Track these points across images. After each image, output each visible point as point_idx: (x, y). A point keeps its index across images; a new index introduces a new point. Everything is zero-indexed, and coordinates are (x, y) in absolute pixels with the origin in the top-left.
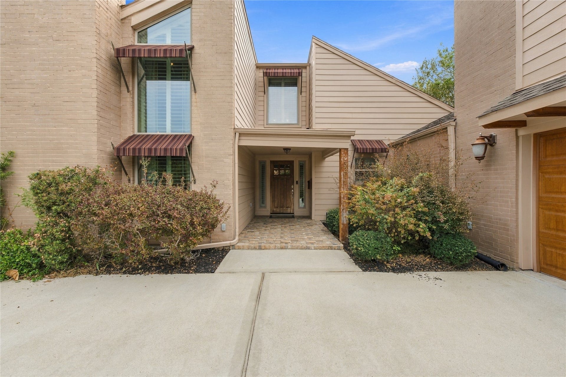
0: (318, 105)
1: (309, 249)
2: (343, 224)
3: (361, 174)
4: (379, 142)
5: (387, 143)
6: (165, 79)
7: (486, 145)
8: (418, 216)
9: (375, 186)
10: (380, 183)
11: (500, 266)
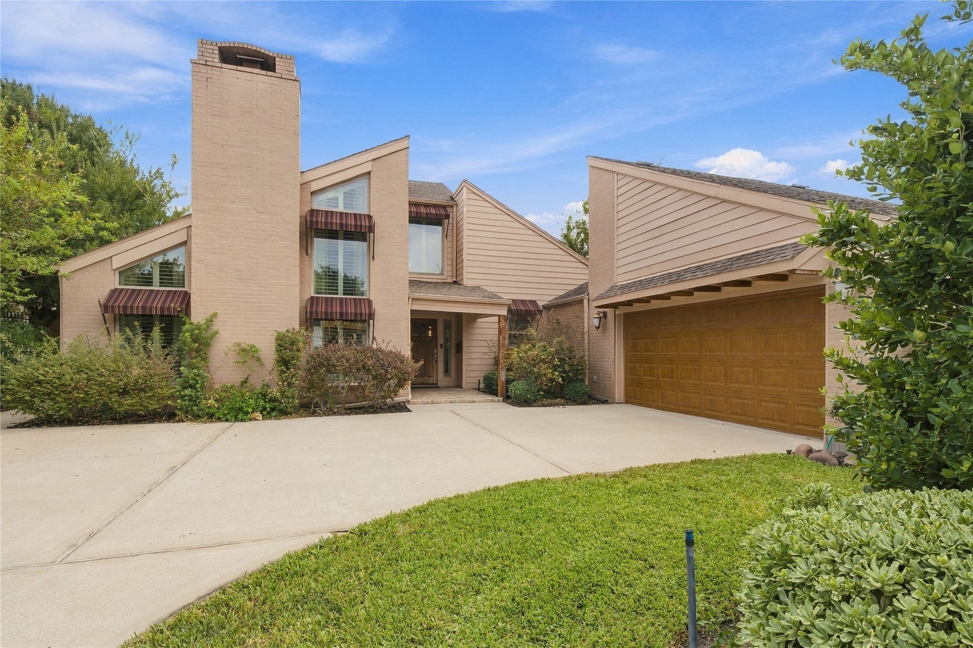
0: (470, 257)
1: (474, 402)
2: (502, 381)
3: (515, 336)
4: (533, 302)
5: (540, 304)
6: (337, 238)
7: (600, 318)
8: (555, 368)
9: (527, 347)
10: (530, 345)
11: (605, 402)
